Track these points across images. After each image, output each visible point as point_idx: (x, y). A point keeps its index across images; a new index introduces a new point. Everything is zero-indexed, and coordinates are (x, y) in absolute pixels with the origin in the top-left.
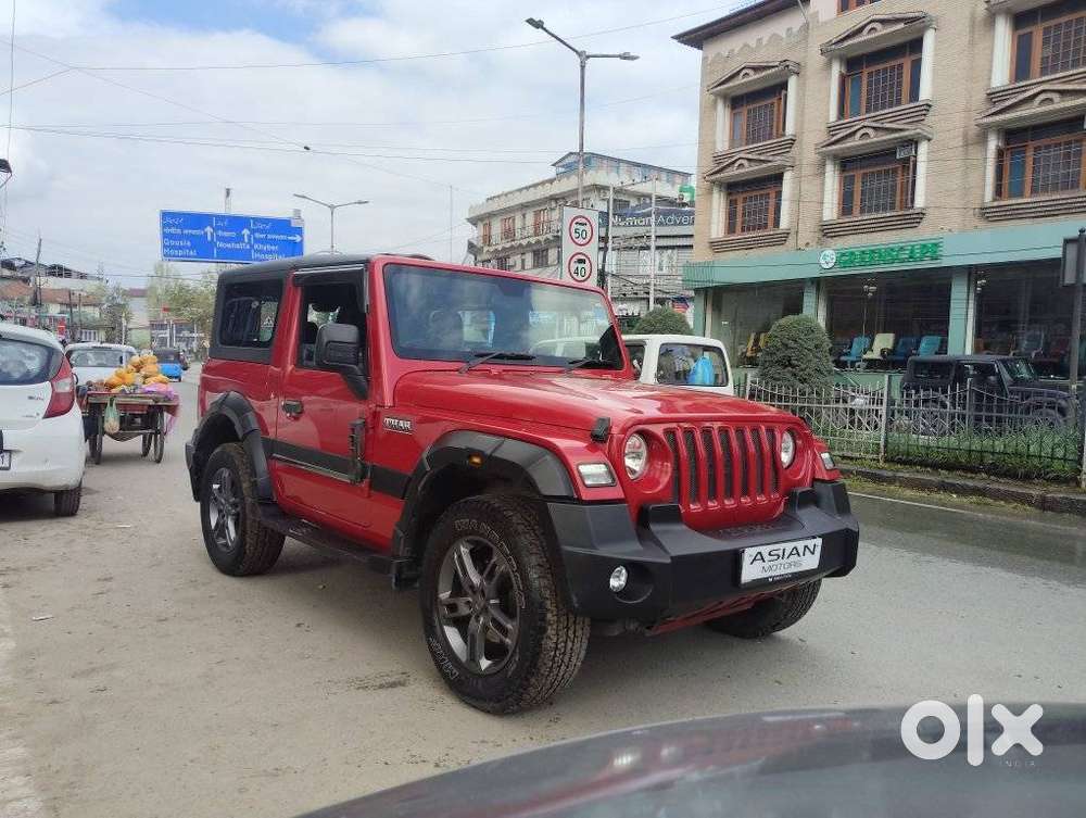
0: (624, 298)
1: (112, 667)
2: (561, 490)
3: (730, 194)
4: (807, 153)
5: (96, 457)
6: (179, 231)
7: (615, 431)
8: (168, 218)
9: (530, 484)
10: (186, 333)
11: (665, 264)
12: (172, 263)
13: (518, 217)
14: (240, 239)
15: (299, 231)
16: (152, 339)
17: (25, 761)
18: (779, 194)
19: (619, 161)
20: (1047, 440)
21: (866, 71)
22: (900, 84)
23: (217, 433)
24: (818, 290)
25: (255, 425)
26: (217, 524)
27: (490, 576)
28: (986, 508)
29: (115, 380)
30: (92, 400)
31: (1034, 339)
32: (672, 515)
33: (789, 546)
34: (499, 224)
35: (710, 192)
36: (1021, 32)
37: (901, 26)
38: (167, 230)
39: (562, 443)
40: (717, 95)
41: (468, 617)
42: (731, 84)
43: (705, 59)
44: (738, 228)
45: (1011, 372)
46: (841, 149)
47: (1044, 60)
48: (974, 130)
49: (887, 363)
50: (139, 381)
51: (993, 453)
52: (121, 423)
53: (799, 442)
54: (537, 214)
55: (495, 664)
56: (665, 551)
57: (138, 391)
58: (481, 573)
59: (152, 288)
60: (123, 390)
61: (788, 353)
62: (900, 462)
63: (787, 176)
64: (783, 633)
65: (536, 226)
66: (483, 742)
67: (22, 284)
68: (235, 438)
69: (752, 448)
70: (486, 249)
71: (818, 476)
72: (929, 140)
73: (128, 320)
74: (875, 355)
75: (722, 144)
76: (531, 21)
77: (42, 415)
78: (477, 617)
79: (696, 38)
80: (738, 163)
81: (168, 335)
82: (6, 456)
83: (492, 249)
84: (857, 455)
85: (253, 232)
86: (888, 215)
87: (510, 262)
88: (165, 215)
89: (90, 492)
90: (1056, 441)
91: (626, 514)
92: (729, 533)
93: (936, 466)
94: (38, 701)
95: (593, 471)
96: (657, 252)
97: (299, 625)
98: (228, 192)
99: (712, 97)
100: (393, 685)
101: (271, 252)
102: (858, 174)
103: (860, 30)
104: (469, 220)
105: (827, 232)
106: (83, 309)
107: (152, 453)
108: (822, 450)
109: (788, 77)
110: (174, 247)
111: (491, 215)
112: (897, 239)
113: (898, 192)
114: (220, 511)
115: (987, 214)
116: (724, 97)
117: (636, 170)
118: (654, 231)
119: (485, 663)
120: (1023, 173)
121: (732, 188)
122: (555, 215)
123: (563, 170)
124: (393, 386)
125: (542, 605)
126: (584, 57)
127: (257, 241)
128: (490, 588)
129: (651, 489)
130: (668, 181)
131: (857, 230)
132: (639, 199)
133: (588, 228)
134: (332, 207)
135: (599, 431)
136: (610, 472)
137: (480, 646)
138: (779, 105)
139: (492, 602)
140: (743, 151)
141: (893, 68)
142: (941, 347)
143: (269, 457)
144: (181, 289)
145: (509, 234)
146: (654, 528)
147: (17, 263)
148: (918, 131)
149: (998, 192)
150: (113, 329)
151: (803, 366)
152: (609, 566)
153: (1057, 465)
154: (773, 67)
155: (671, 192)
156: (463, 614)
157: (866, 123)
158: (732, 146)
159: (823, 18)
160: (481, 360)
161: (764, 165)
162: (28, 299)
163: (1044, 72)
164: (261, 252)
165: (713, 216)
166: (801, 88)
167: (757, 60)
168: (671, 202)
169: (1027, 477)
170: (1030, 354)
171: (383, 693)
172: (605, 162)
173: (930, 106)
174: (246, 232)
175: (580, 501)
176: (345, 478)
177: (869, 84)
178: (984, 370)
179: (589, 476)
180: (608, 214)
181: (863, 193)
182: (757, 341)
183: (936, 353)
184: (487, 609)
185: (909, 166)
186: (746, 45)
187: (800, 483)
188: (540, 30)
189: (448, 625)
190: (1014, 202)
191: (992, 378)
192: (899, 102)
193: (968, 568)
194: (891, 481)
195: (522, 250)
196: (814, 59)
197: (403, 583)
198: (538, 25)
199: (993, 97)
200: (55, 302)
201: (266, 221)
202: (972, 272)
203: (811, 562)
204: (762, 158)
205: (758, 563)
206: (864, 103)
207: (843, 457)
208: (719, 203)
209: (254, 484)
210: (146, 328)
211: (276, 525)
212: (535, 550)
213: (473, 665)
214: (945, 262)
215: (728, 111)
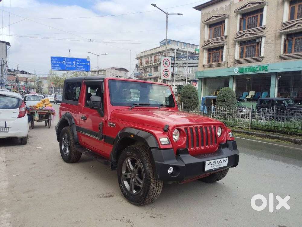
0: (179, 81)
1: (34, 190)
2: (155, 145)
3: (209, 52)
4: (230, 40)
5: (32, 127)
6: (56, 62)
7: (170, 129)
8: (53, 58)
9: (146, 143)
10: (58, 89)
11: (191, 71)
12: (54, 71)
13: (150, 58)
14: (72, 64)
15: (89, 62)
16: (49, 91)
17: (10, 219)
18: (223, 52)
19: (178, 42)
20: (297, 124)
21: (247, 17)
22: (257, 21)
23: (64, 124)
24: (233, 79)
25: (74, 122)
26: (64, 149)
27: (136, 168)
28: (279, 143)
29: (37, 106)
30: (31, 111)
31: (294, 93)
32: (186, 152)
33: (219, 160)
34: (144, 60)
35: (203, 51)
36: (292, 6)
37: (257, 5)
38: (53, 62)
39: (155, 132)
40: (205, 24)
41: (130, 179)
42: (209, 21)
43: (202, 14)
44: (211, 61)
45: (287, 102)
46: (240, 39)
47: (298, 14)
48: (278, 34)
49: (253, 99)
50: (44, 106)
51: (281, 127)
52: (39, 118)
53: (223, 130)
54: (155, 57)
55: (137, 192)
56: (184, 162)
57: (44, 109)
58: (134, 167)
59: (49, 77)
60: (40, 108)
61: (224, 98)
62: (255, 129)
63: (225, 47)
64: (219, 182)
65: (155, 60)
66: (133, 214)
67: (14, 76)
68: (68, 125)
69: (209, 132)
70: (141, 66)
71: (228, 139)
72: (265, 37)
73: (42, 86)
74: (249, 97)
75: (207, 38)
76: (152, 4)
77: (17, 117)
78: (133, 179)
79: (200, 8)
80: (211, 43)
81: (53, 90)
82: (7, 128)
83: (142, 66)
84: (243, 127)
85: (76, 62)
86: (253, 58)
87: (147, 70)
88: (52, 58)
89: (31, 137)
90: (299, 124)
91: (173, 152)
92: (202, 157)
93: (265, 131)
94: (14, 201)
95: (164, 140)
96: (188, 67)
97: (85, 178)
98: (70, 51)
99: (204, 25)
100: (110, 196)
101: (81, 68)
102: (245, 46)
103: (246, 6)
104: (136, 58)
105: (236, 62)
106: (30, 83)
107: (48, 125)
108: (229, 131)
109: (225, 19)
110: (55, 67)
111: (142, 57)
112: (256, 65)
113: (256, 51)
114: (65, 145)
115: (281, 58)
116: (207, 24)
117: (182, 44)
118: (187, 61)
119: (134, 192)
120: (292, 46)
121: (209, 50)
122: (160, 57)
123: (162, 44)
124: (110, 114)
125: (150, 177)
126: (167, 14)
127: (77, 65)
128: (136, 171)
129: (180, 145)
130: (192, 47)
131: (245, 62)
132: (184, 53)
133: (168, 62)
134: (98, 56)
135: (166, 129)
136: (168, 140)
137: (133, 187)
138: (223, 27)
139: (136, 175)
140: (212, 40)
141: (255, 16)
142: (268, 95)
143: (77, 131)
144: (57, 78)
145: (147, 62)
146: (181, 156)
147: (12, 70)
148: (262, 34)
149: (285, 52)
150: (38, 88)
151: (228, 102)
152: (168, 167)
153: (299, 131)
154: (221, 16)
155: (192, 50)
156: (129, 178)
157: (247, 32)
158: (209, 38)
159: (235, 2)
160: (135, 106)
161: (218, 44)
162: (15, 81)
163: (298, 17)
164: (79, 68)
165: (204, 58)
166: (229, 22)
167: (217, 14)
168: (193, 54)
169: (291, 134)
170: (293, 97)
171: (107, 199)
172: (174, 42)
173: (265, 27)
174: (74, 62)
175: (160, 149)
176: (97, 138)
177: (248, 21)
178: (280, 102)
179: (163, 141)
180: (174, 57)
181: (246, 52)
182: (216, 93)
183: (267, 97)
184: (135, 177)
185: (259, 44)
186: (214, 10)
187: (223, 141)
188: (155, 7)
189: (125, 180)
190: (289, 54)
191: (282, 104)
192: (256, 26)
193: (273, 161)
194: (252, 134)
195: (151, 67)
196: (233, 14)
197: (113, 168)
198: (155, 5)
199: (283, 25)
200: (22, 81)
201: (79, 59)
202: (277, 74)
203: (225, 164)
204: (218, 42)
205: (210, 165)
206: (247, 26)
207: (239, 128)
208: (205, 55)
209: (73, 138)
210: (47, 88)
211: (79, 150)
212: (148, 162)
213: (131, 192)
214: (269, 71)
215: (208, 28)
